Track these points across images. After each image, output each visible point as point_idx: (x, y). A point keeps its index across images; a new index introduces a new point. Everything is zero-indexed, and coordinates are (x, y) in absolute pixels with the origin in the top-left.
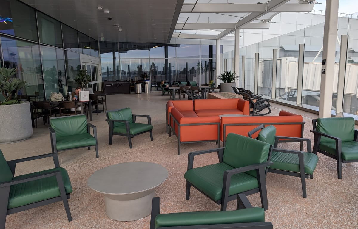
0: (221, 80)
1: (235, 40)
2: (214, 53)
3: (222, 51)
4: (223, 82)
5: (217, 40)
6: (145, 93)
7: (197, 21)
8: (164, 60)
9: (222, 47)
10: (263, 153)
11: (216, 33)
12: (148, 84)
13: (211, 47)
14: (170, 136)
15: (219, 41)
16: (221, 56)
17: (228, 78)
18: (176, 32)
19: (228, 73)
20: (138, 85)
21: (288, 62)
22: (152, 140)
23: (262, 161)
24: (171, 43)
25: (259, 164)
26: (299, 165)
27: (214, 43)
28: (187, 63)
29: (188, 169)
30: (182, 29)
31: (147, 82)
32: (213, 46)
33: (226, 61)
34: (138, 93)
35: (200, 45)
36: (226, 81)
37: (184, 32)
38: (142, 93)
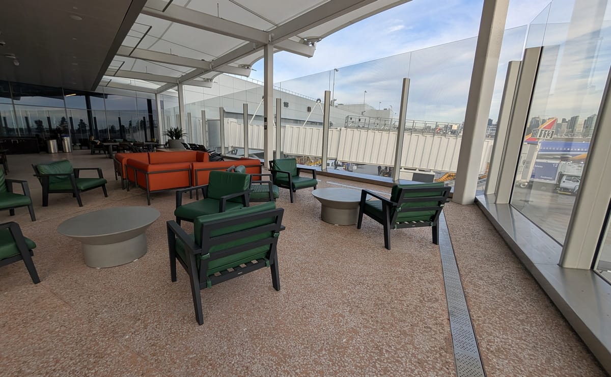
0: (167, 136)
1: (179, 97)
2: (153, 108)
3: (162, 108)
4: (170, 138)
5: (156, 94)
6: (63, 152)
7: (132, 69)
8: (86, 111)
9: (162, 102)
10: (246, 181)
11: (155, 86)
12: (67, 141)
13: (149, 101)
14: (128, 190)
15: (158, 96)
16: (163, 112)
17: (176, 134)
18: (105, 78)
19: (175, 130)
20: (51, 142)
21: (229, 122)
22: (106, 196)
23: (245, 189)
24: (97, 91)
25: (243, 191)
26: (269, 192)
27: (153, 97)
28: (119, 118)
29: (177, 207)
30: (114, 76)
31: (65, 138)
32: (152, 101)
33: (168, 118)
34: (53, 152)
35: (136, 98)
36: (174, 138)
37: (115, 79)
38: (58, 153)
